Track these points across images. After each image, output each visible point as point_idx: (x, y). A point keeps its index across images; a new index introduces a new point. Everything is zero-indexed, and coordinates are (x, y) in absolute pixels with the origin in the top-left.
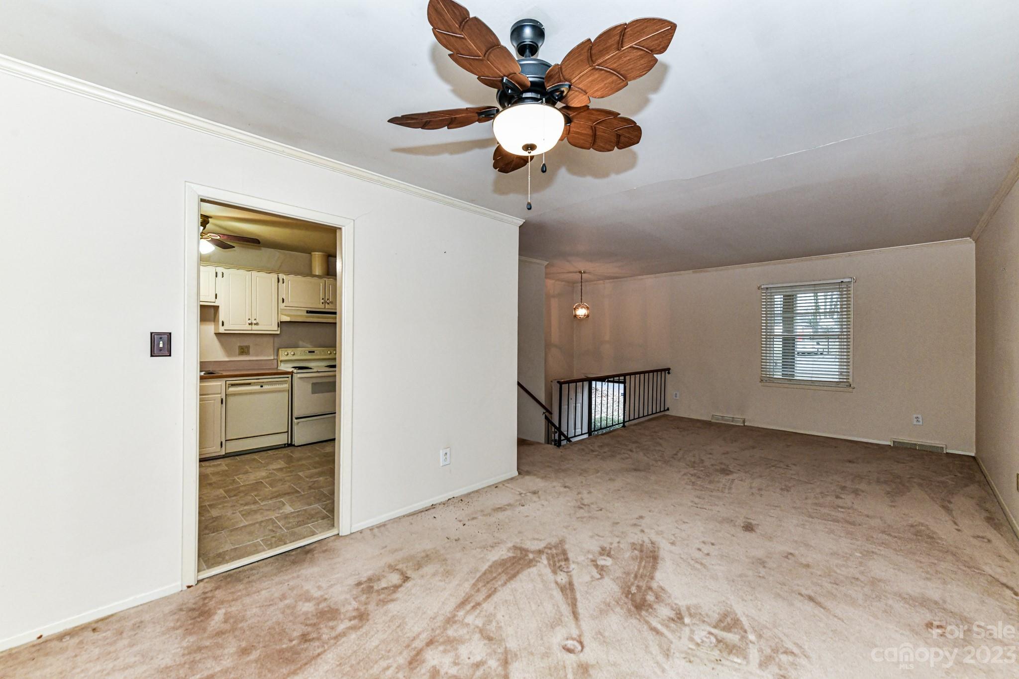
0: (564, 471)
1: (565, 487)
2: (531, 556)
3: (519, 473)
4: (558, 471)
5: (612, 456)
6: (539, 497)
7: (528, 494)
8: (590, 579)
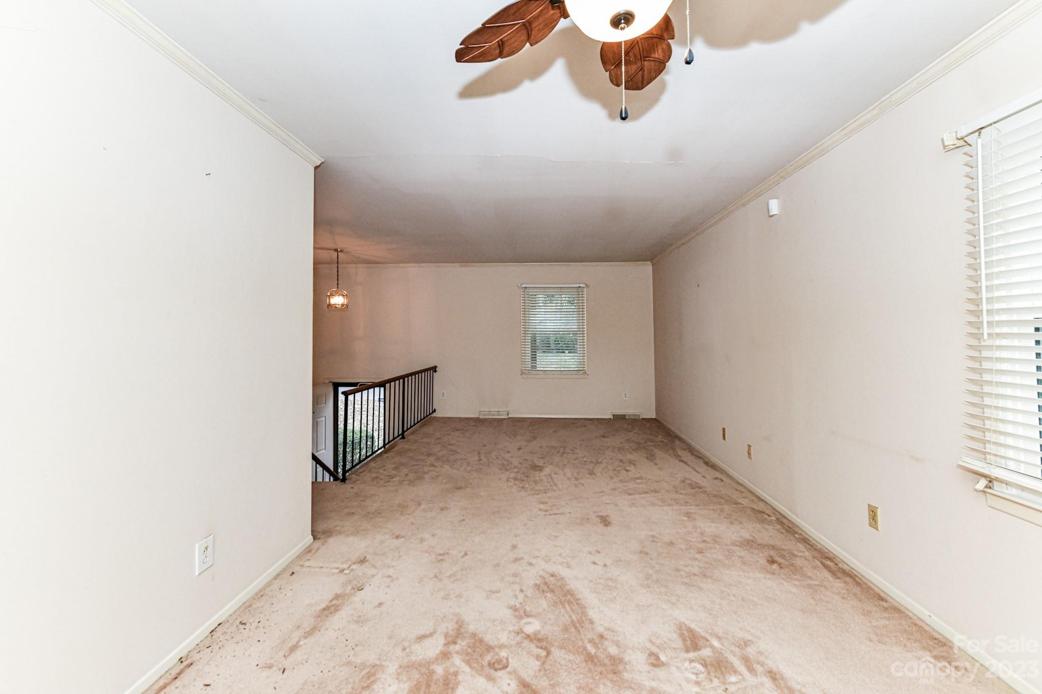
0: (378, 513)
1: (397, 537)
2: (439, 670)
3: (315, 538)
4: (369, 516)
5: (421, 478)
6: (374, 566)
7: (353, 567)
8: (538, 663)
